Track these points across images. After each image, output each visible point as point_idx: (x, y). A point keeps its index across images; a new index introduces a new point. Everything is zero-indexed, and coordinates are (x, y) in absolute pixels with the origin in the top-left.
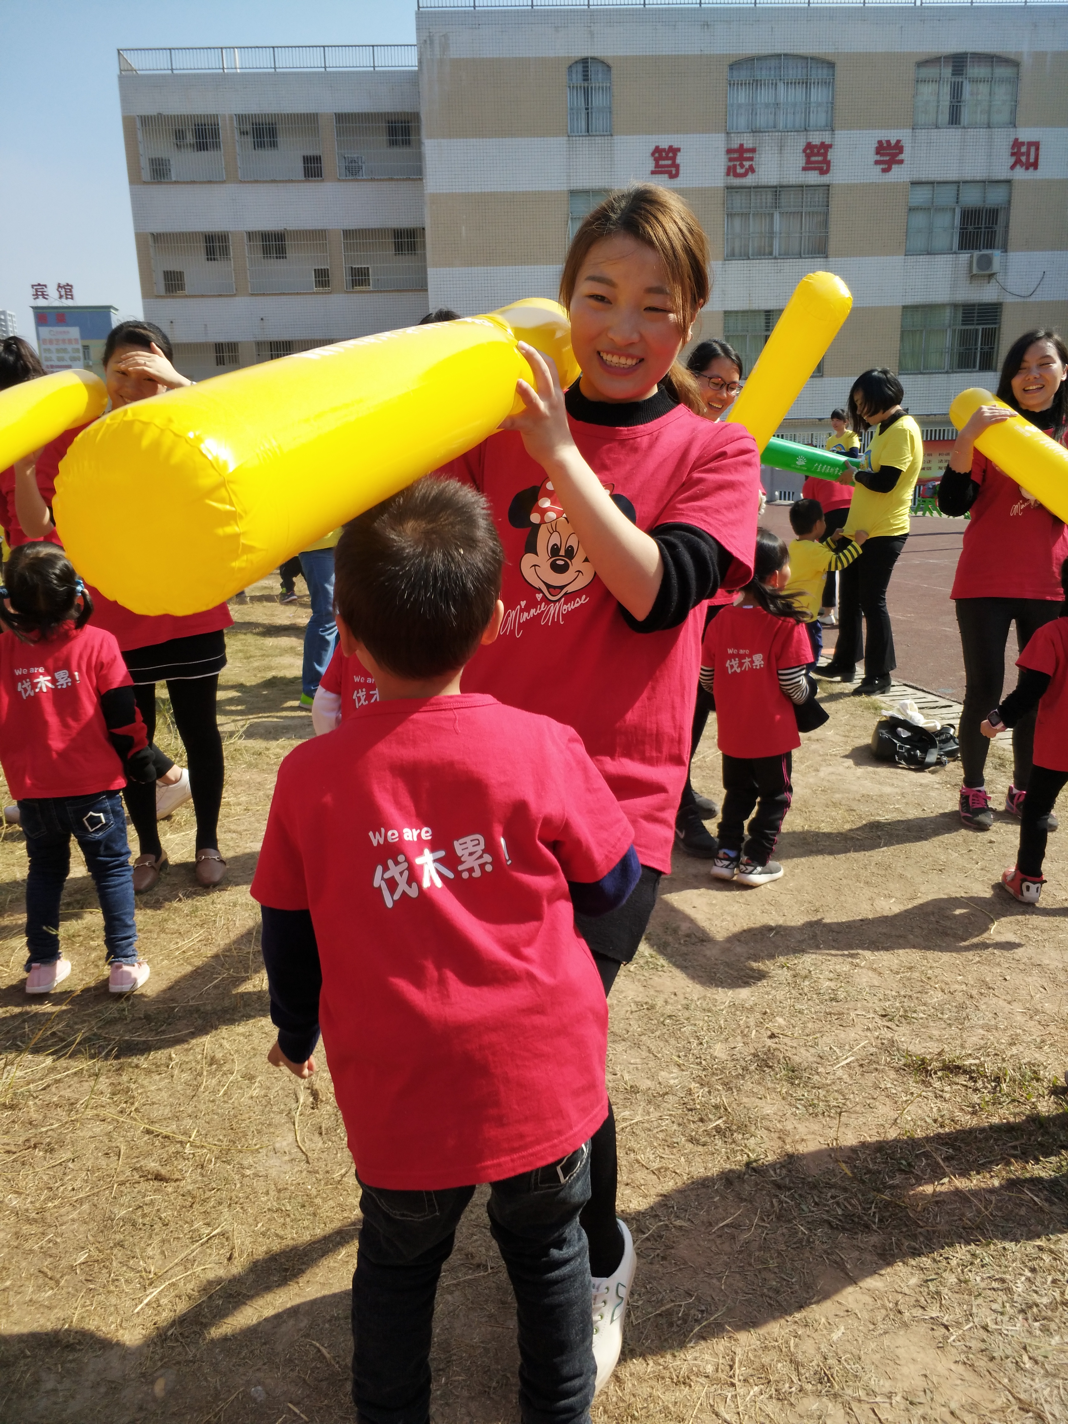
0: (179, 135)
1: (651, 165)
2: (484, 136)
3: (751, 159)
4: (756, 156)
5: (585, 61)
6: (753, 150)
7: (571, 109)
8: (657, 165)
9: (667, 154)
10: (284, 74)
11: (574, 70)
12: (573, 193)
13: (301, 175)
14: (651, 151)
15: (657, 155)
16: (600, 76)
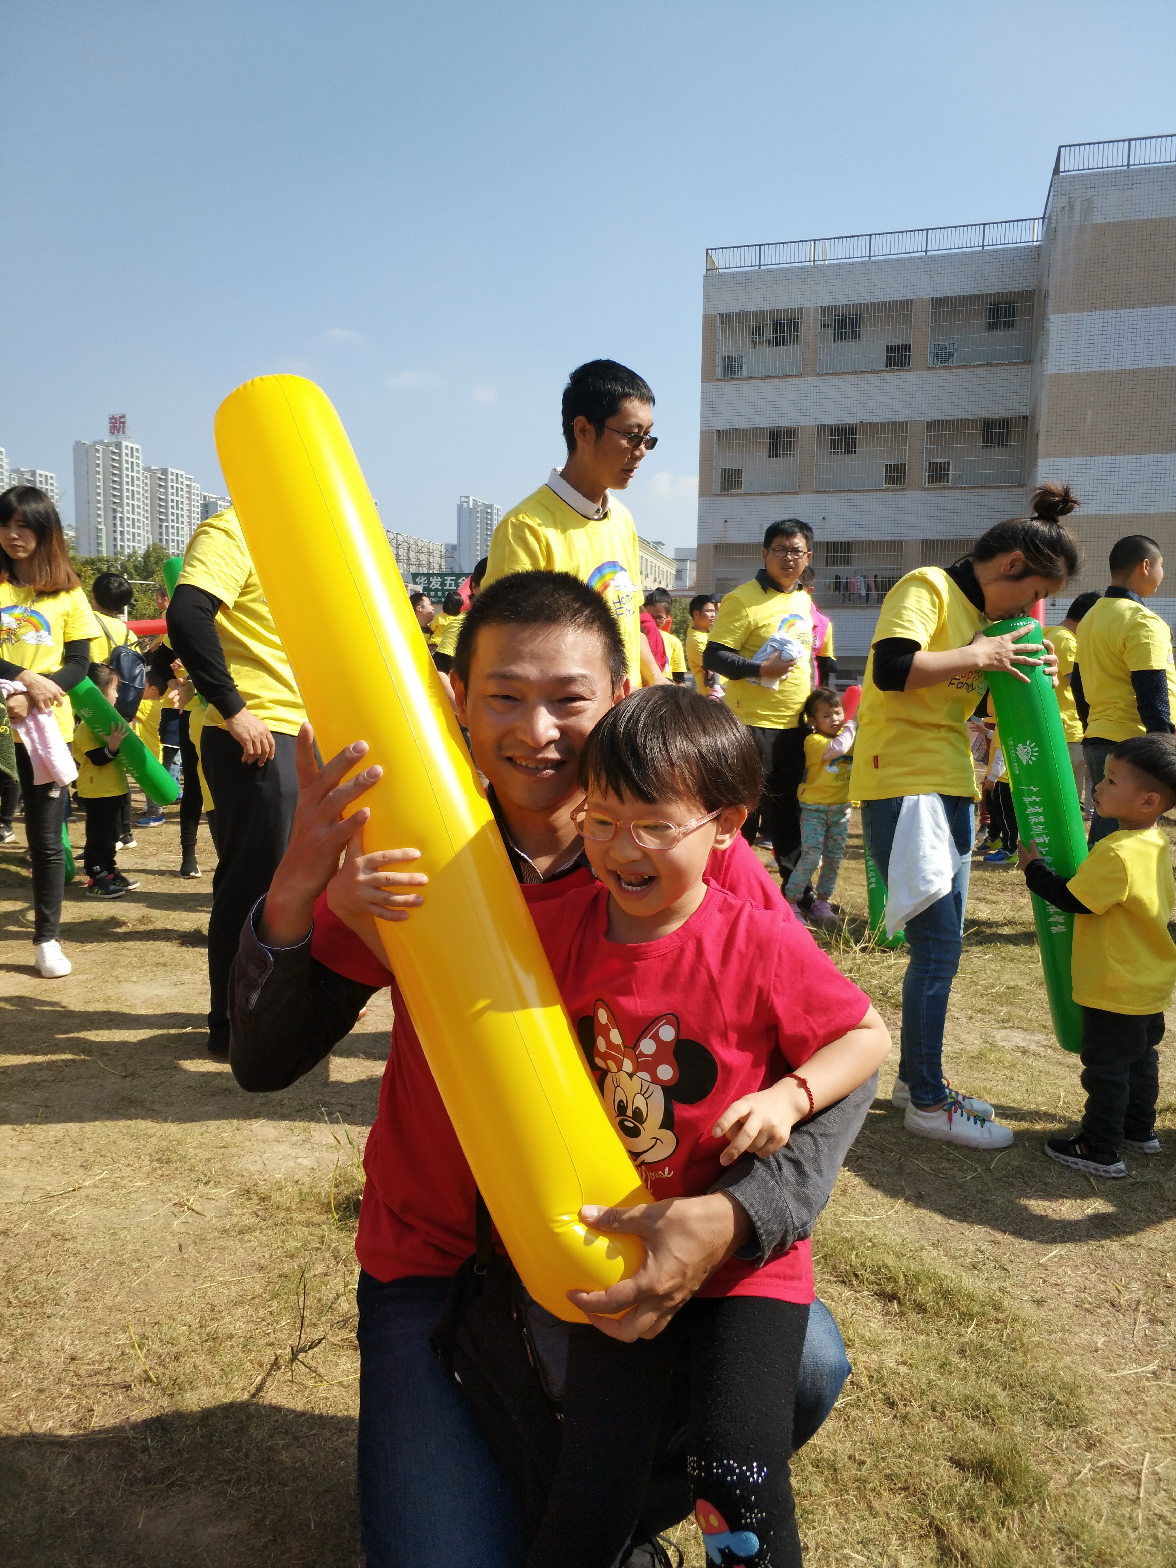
0: (757, 331)
2: (1126, 307)
10: (879, 262)
13: (881, 366)
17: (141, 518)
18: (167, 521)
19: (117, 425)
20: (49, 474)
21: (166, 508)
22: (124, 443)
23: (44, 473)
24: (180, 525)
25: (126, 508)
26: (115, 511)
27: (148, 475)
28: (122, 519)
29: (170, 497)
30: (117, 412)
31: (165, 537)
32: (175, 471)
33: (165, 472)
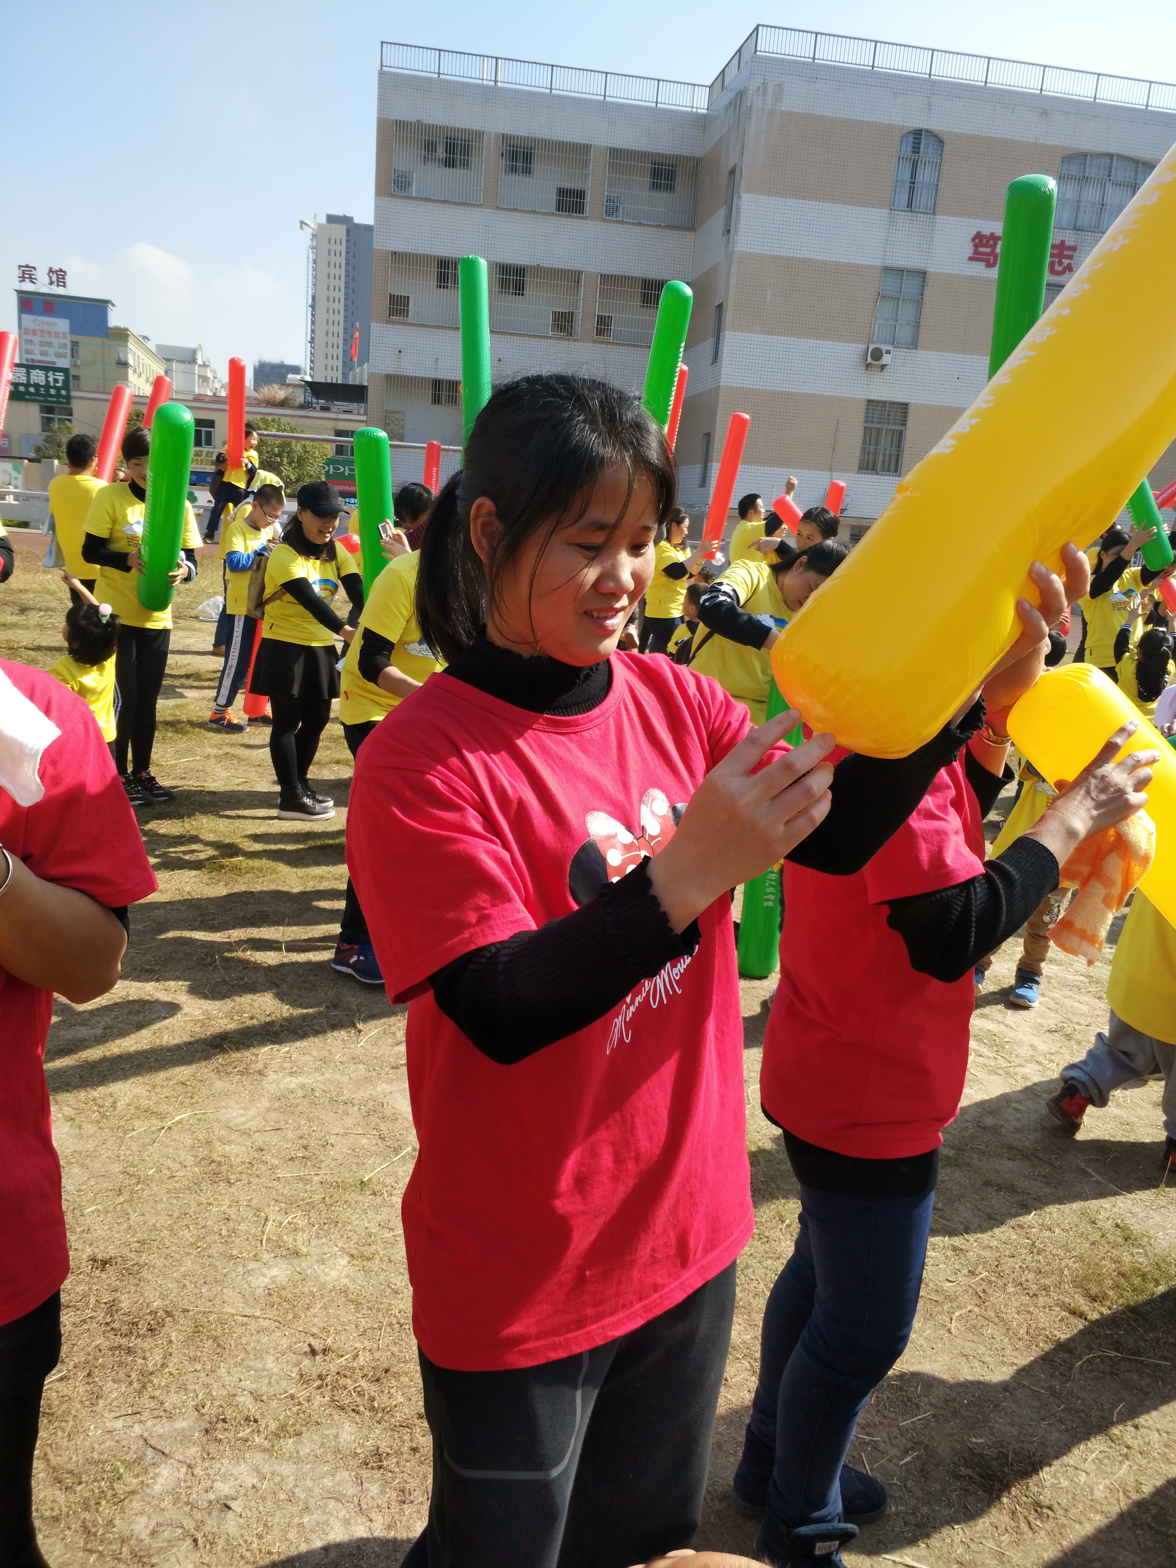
0: (430, 147)
1: (969, 251)
2: (804, 198)
3: (1071, 257)
4: (1076, 255)
5: (917, 134)
6: (1074, 249)
7: (897, 181)
8: (976, 252)
9: (988, 242)
10: (560, 97)
11: (905, 140)
12: (887, 270)
13: (553, 208)
14: (972, 236)
15: (977, 241)
16: (930, 150)
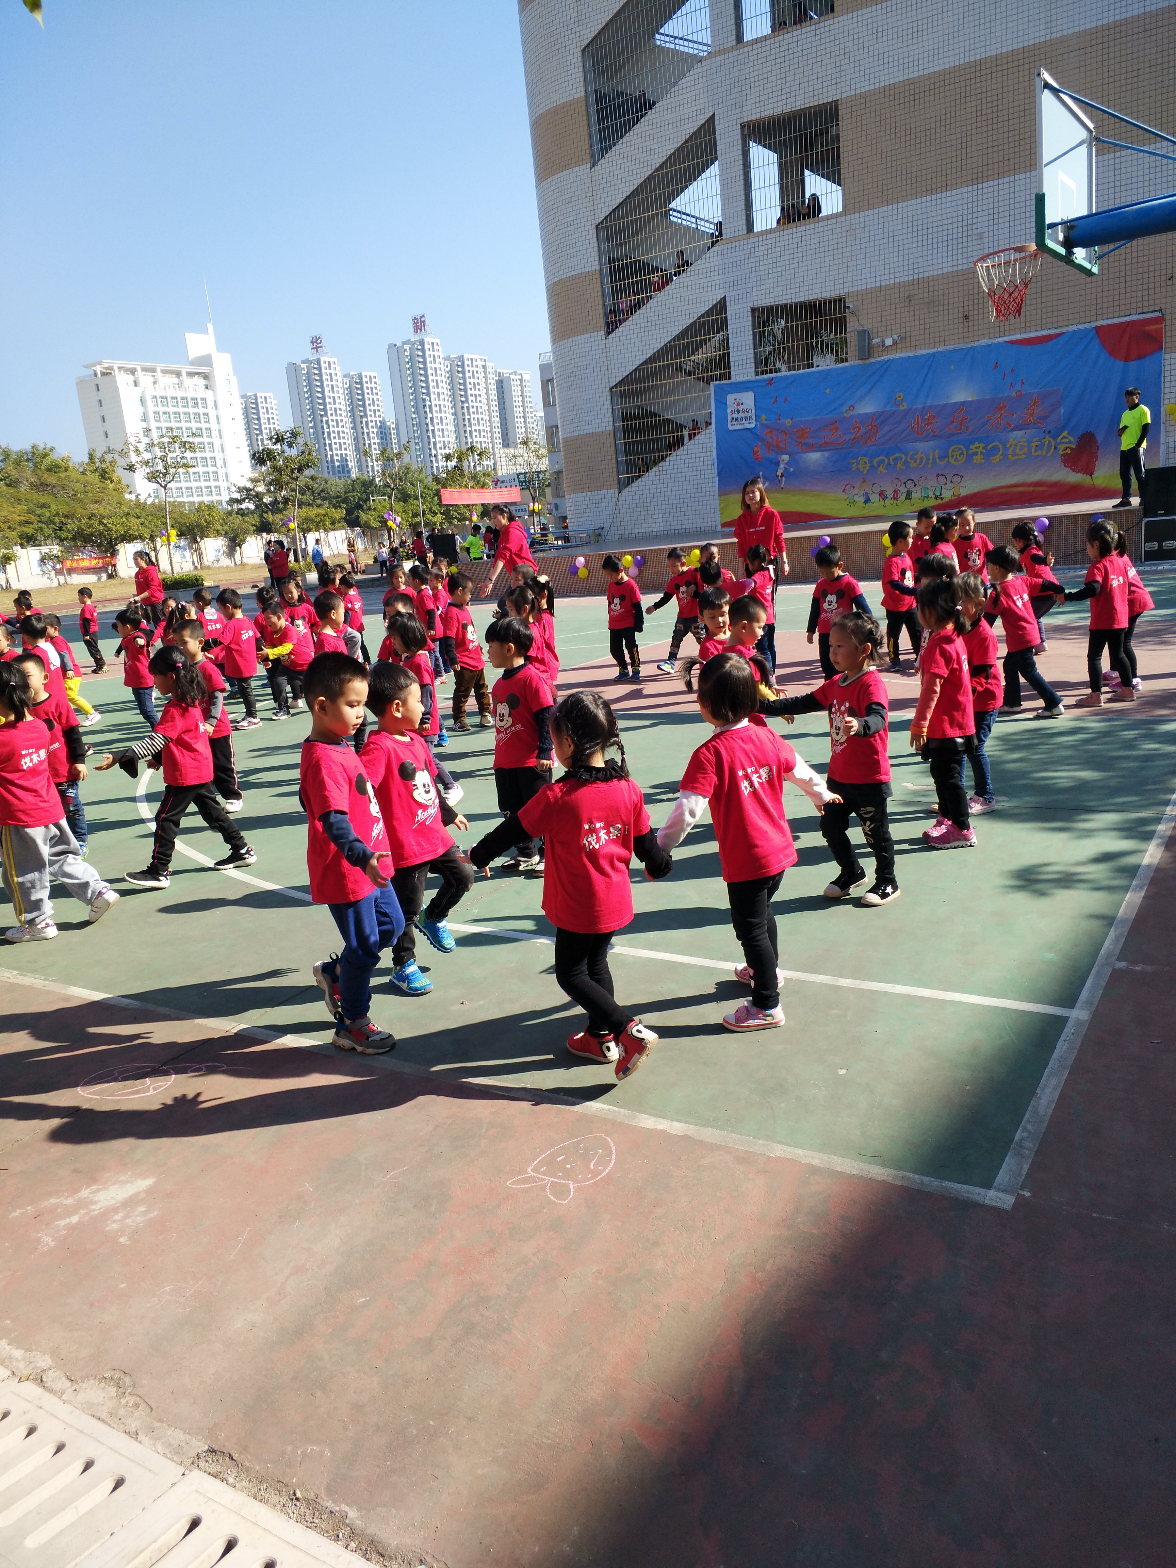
17: (446, 403)
18: (467, 401)
19: (419, 324)
20: (372, 374)
21: (465, 390)
22: (426, 340)
23: (368, 374)
24: (479, 404)
25: (433, 397)
26: (424, 400)
27: (448, 363)
28: (430, 407)
29: (468, 380)
30: (418, 313)
31: (467, 417)
32: (470, 356)
33: (461, 359)
